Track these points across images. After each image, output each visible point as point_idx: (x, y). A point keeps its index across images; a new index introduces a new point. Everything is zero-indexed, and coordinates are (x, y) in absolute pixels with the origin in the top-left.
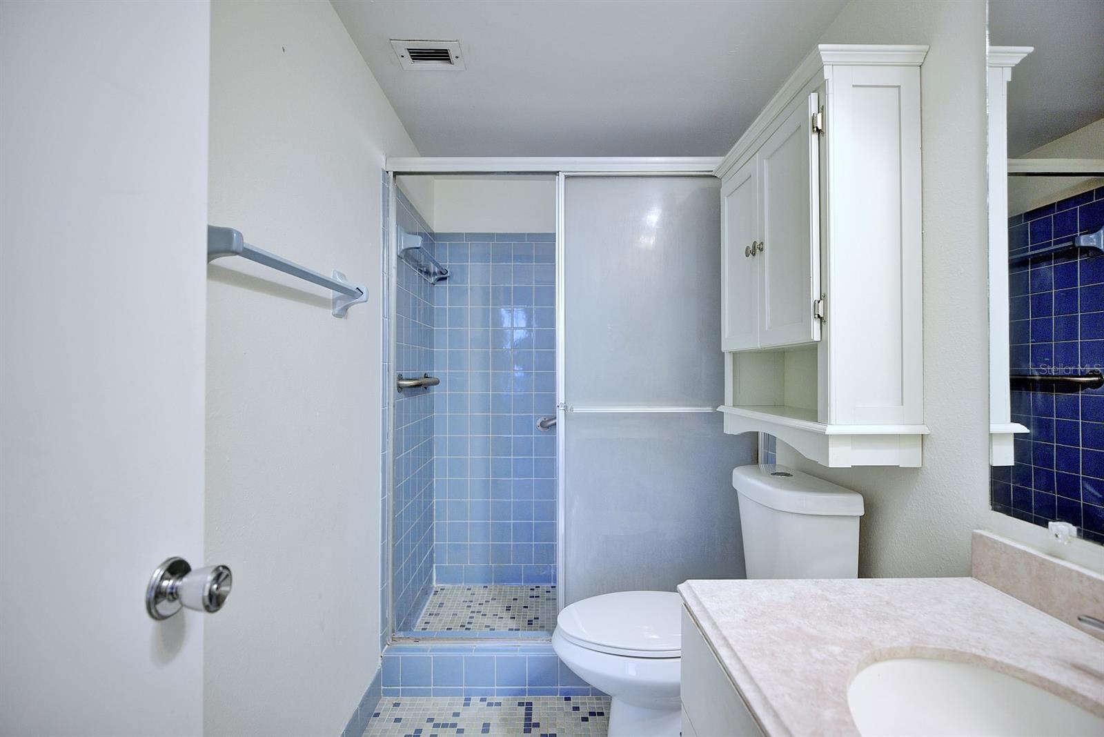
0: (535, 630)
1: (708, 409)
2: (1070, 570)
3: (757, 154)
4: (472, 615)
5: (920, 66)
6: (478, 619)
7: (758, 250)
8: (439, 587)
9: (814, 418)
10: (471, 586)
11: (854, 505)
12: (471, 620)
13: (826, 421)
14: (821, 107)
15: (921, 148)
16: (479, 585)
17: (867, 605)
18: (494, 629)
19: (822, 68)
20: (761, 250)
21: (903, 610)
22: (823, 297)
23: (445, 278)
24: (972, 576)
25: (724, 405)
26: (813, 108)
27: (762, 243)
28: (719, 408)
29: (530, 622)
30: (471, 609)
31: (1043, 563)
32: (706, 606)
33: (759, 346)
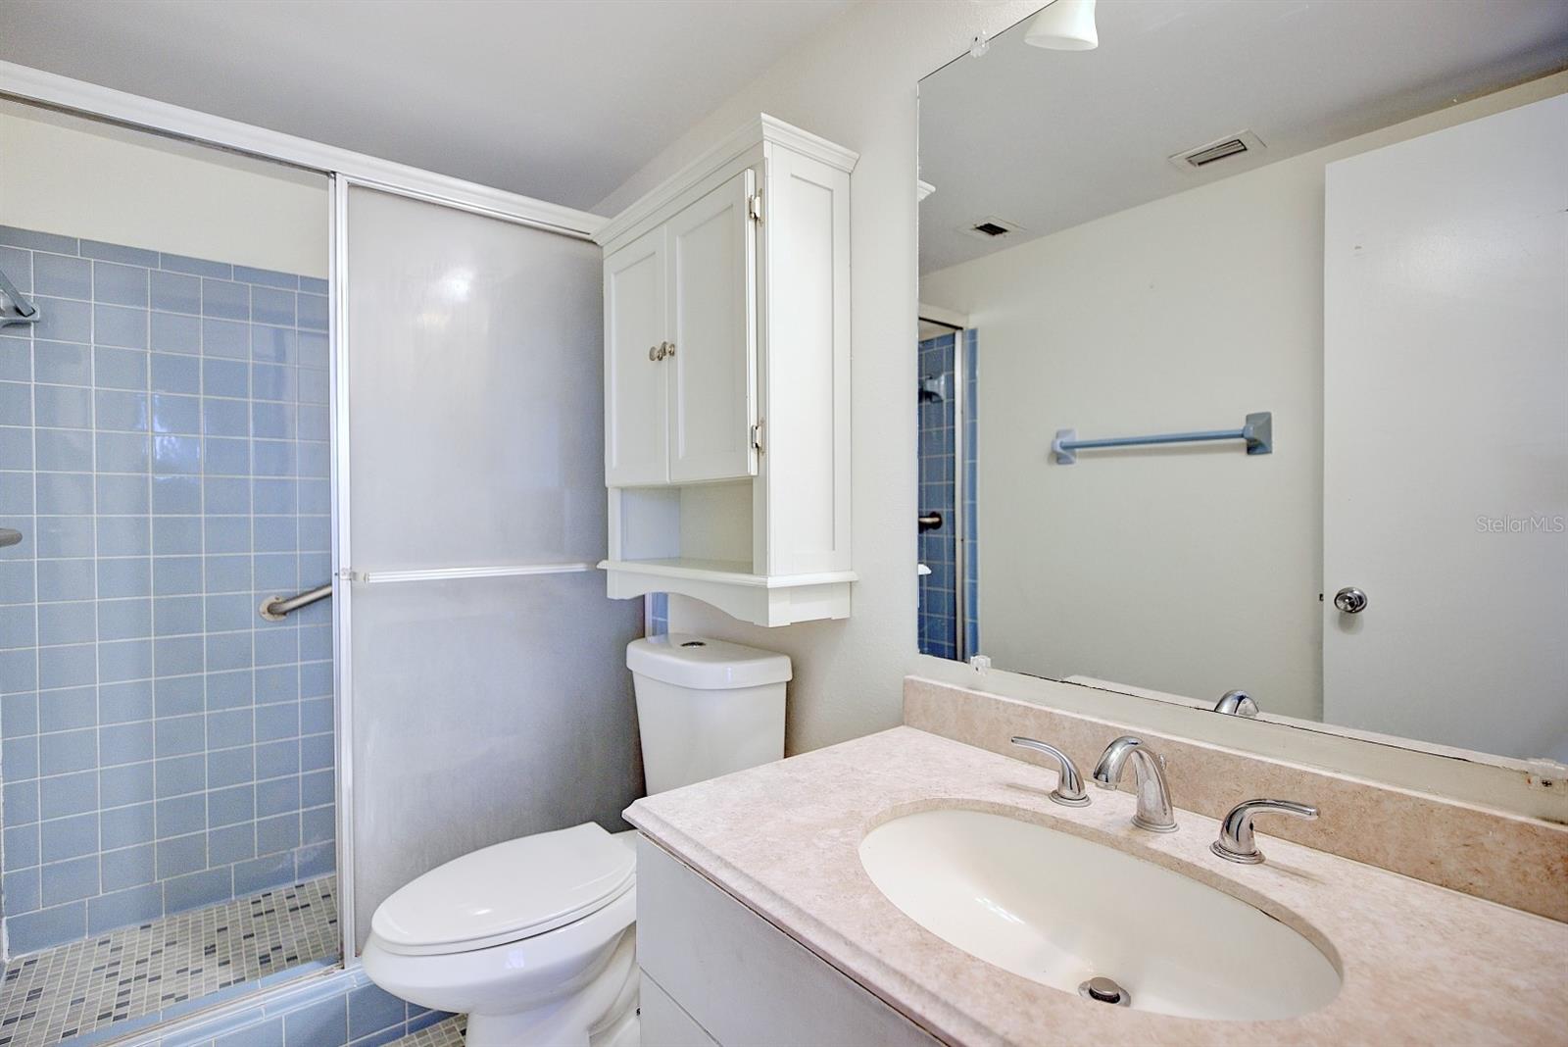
0: (277, 969)
1: (580, 567)
2: (990, 699)
3: (665, 226)
4: (124, 988)
5: (850, 174)
6: (142, 992)
7: (668, 355)
8: (18, 961)
9: (748, 568)
10: (104, 936)
11: (780, 670)
12: (123, 999)
13: (764, 572)
14: (758, 190)
15: (850, 266)
16: (133, 926)
17: (836, 777)
18: (186, 997)
19: (762, 141)
20: (672, 354)
21: (869, 773)
22: (762, 423)
23: (27, 324)
24: (903, 724)
25: (607, 558)
26: (750, 191)
27: (673, 346)
28: (600, 564)
29: (265, 959)
30: (119, 978)
31: (967, 697)
32: (678, 826)
33: (668, 480)
